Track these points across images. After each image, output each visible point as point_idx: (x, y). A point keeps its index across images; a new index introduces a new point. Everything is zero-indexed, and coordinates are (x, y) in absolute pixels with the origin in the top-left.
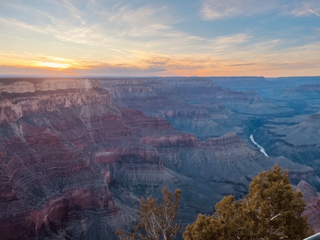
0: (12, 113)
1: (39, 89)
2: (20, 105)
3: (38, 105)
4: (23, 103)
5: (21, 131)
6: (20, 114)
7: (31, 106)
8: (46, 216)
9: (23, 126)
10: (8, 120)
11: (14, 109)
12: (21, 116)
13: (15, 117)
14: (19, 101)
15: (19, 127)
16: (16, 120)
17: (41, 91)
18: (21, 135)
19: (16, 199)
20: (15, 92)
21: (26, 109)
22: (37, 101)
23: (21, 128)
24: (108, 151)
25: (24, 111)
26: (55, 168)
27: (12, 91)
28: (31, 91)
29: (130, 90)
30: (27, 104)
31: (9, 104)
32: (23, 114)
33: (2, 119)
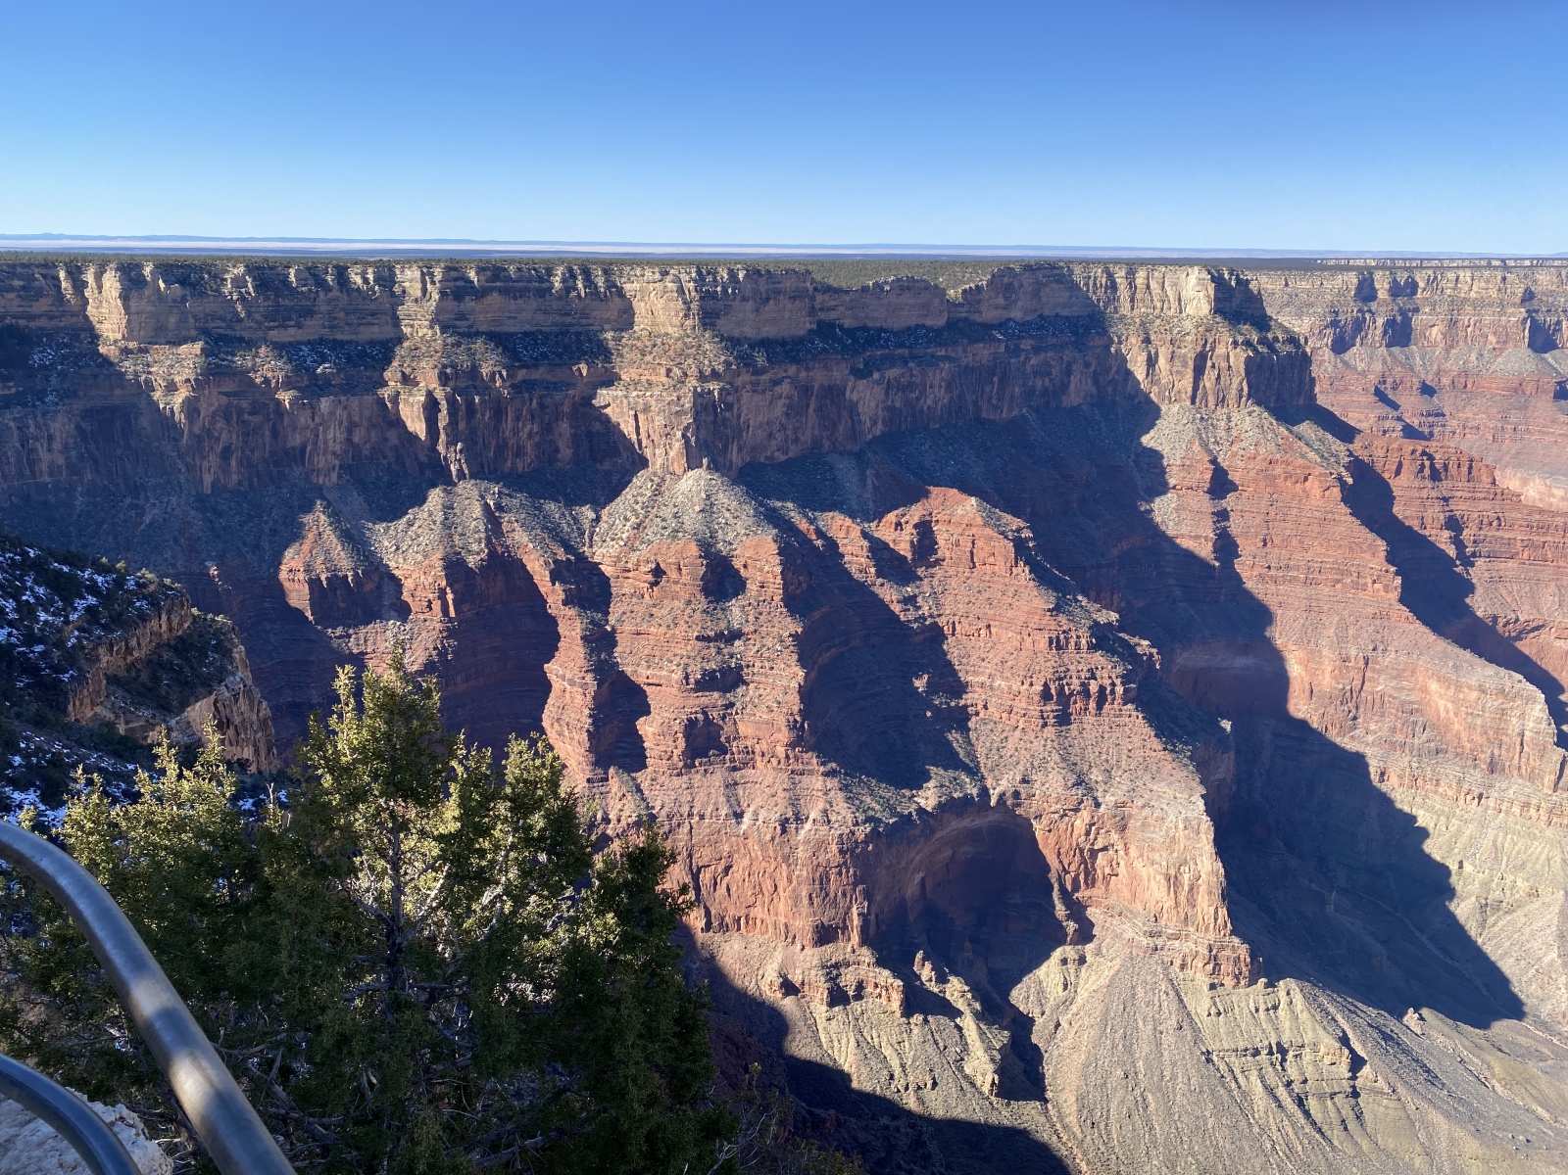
0: (845, 413)
1: (962, 313)
3: (949, 388)
4: (893, 373)
5: (869, 493)
6: (874, 423)
7: (923, 392)
9: (877, 475)
10: (827, 444)
11: (855, 397)
12: (878, 430)
13: (854, 434)
14: (879, 364)
15: (863, 478)
16: (856, 448)
17: (972, 325)
20: (870, 323)
21: (898, 404)
22: (947, 370)
23: (869, 481)
24: (1246, 650)
25: (891, 409)
27: (856, 318)
28: (929, 322)
30: (905, 381)
31: (839, 373)
32: (884, 423)
33: (807, 437)
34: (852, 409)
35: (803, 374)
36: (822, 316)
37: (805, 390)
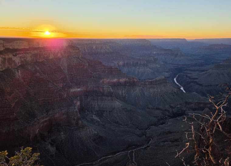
1: (31, 46)
2: (18, 57)
3: (31, 57)
4: (20, 55)
5: (20, 74)
6: (19, 63)
7: (27, 58)
8: (38, 130)
9: (21, 71)
10: (10, 67)
11: (14, 59)
13: (15, 65)
14: (18, 54)
15: (18, 72)
16: (16, 67)
17: (33, 48)
18: (20, 77)
19: (17, 119)
20: (15, 48)
21: (23, 60)
22: (30, 55)
23: (19, 72)
24: (79, 88)
25: (22, 61)
26: (43, 99)
27: (12, 47)
28: (26, 48)
29: (94, 47)
30: (23, 56)
31: (11, 56)
32: (21, 63)
33: (6, 66)
34: (14, 61)
35: (4, 56)
36: (6, 47)
37: (5, 59)
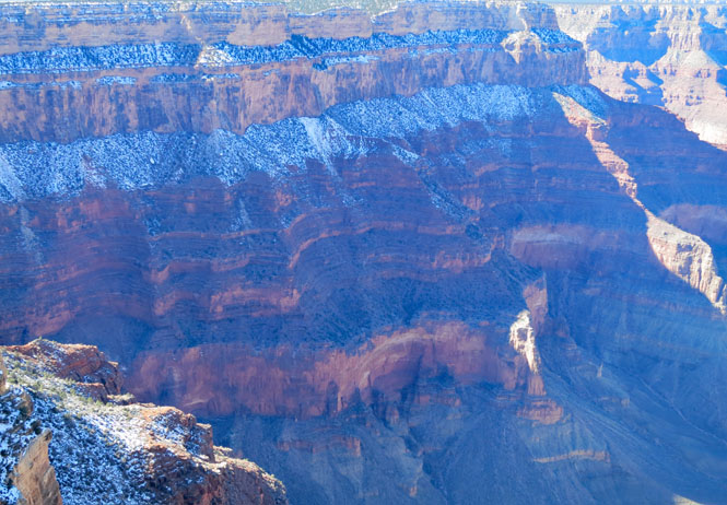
0: (311, 93)
1: (381, 29)
2: (331, 73)
3: (375, 76)
4: (340, 67)
6: (330, 98)
7: (359, 79)
8: (366, 374)
10: (300, 112)
11: (317, 82)
12: (333, 102)
13: (318, 105)
16: (319, 114)
17: (388, 37)
19: (302, 316)
20: (324, 36)
21: (344, 86)
22: (373, 64)
25: (340, 89)
27: (315, 32)
28: (361, 35)
30: (347, 71)
31: (306, 68)
32: (337, 98)
33: (288, 107)
34: (316, 89)
35: (284, 68)
36: (295, 32)
37: (285, 78)
